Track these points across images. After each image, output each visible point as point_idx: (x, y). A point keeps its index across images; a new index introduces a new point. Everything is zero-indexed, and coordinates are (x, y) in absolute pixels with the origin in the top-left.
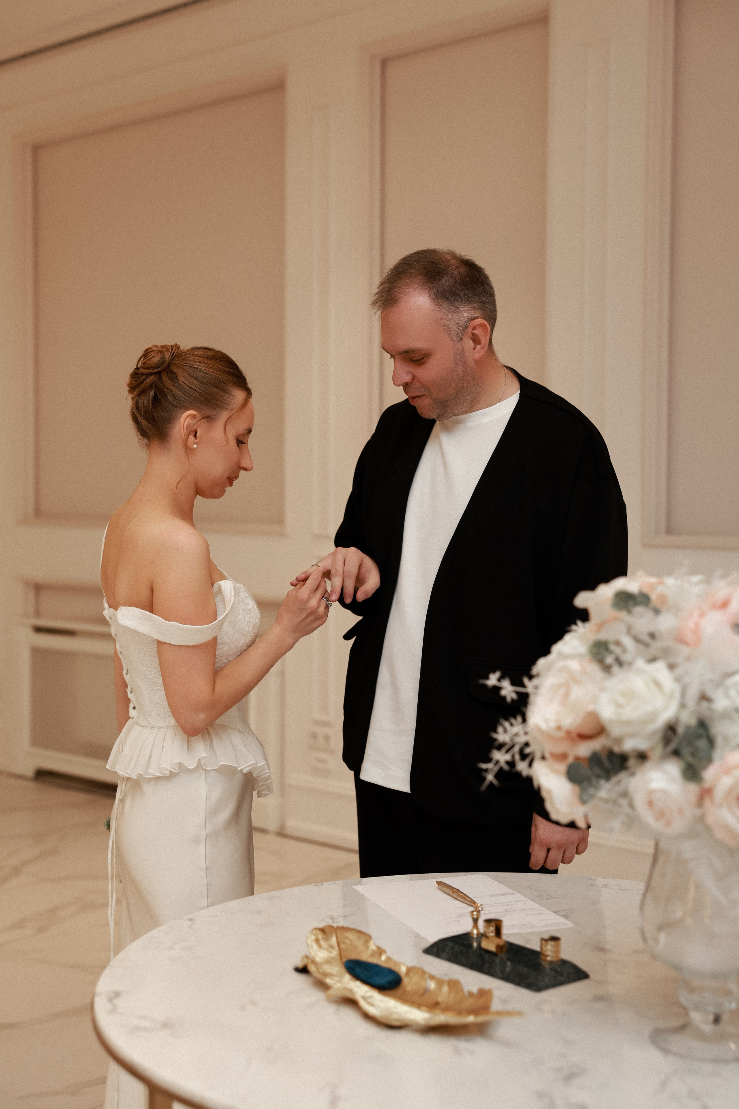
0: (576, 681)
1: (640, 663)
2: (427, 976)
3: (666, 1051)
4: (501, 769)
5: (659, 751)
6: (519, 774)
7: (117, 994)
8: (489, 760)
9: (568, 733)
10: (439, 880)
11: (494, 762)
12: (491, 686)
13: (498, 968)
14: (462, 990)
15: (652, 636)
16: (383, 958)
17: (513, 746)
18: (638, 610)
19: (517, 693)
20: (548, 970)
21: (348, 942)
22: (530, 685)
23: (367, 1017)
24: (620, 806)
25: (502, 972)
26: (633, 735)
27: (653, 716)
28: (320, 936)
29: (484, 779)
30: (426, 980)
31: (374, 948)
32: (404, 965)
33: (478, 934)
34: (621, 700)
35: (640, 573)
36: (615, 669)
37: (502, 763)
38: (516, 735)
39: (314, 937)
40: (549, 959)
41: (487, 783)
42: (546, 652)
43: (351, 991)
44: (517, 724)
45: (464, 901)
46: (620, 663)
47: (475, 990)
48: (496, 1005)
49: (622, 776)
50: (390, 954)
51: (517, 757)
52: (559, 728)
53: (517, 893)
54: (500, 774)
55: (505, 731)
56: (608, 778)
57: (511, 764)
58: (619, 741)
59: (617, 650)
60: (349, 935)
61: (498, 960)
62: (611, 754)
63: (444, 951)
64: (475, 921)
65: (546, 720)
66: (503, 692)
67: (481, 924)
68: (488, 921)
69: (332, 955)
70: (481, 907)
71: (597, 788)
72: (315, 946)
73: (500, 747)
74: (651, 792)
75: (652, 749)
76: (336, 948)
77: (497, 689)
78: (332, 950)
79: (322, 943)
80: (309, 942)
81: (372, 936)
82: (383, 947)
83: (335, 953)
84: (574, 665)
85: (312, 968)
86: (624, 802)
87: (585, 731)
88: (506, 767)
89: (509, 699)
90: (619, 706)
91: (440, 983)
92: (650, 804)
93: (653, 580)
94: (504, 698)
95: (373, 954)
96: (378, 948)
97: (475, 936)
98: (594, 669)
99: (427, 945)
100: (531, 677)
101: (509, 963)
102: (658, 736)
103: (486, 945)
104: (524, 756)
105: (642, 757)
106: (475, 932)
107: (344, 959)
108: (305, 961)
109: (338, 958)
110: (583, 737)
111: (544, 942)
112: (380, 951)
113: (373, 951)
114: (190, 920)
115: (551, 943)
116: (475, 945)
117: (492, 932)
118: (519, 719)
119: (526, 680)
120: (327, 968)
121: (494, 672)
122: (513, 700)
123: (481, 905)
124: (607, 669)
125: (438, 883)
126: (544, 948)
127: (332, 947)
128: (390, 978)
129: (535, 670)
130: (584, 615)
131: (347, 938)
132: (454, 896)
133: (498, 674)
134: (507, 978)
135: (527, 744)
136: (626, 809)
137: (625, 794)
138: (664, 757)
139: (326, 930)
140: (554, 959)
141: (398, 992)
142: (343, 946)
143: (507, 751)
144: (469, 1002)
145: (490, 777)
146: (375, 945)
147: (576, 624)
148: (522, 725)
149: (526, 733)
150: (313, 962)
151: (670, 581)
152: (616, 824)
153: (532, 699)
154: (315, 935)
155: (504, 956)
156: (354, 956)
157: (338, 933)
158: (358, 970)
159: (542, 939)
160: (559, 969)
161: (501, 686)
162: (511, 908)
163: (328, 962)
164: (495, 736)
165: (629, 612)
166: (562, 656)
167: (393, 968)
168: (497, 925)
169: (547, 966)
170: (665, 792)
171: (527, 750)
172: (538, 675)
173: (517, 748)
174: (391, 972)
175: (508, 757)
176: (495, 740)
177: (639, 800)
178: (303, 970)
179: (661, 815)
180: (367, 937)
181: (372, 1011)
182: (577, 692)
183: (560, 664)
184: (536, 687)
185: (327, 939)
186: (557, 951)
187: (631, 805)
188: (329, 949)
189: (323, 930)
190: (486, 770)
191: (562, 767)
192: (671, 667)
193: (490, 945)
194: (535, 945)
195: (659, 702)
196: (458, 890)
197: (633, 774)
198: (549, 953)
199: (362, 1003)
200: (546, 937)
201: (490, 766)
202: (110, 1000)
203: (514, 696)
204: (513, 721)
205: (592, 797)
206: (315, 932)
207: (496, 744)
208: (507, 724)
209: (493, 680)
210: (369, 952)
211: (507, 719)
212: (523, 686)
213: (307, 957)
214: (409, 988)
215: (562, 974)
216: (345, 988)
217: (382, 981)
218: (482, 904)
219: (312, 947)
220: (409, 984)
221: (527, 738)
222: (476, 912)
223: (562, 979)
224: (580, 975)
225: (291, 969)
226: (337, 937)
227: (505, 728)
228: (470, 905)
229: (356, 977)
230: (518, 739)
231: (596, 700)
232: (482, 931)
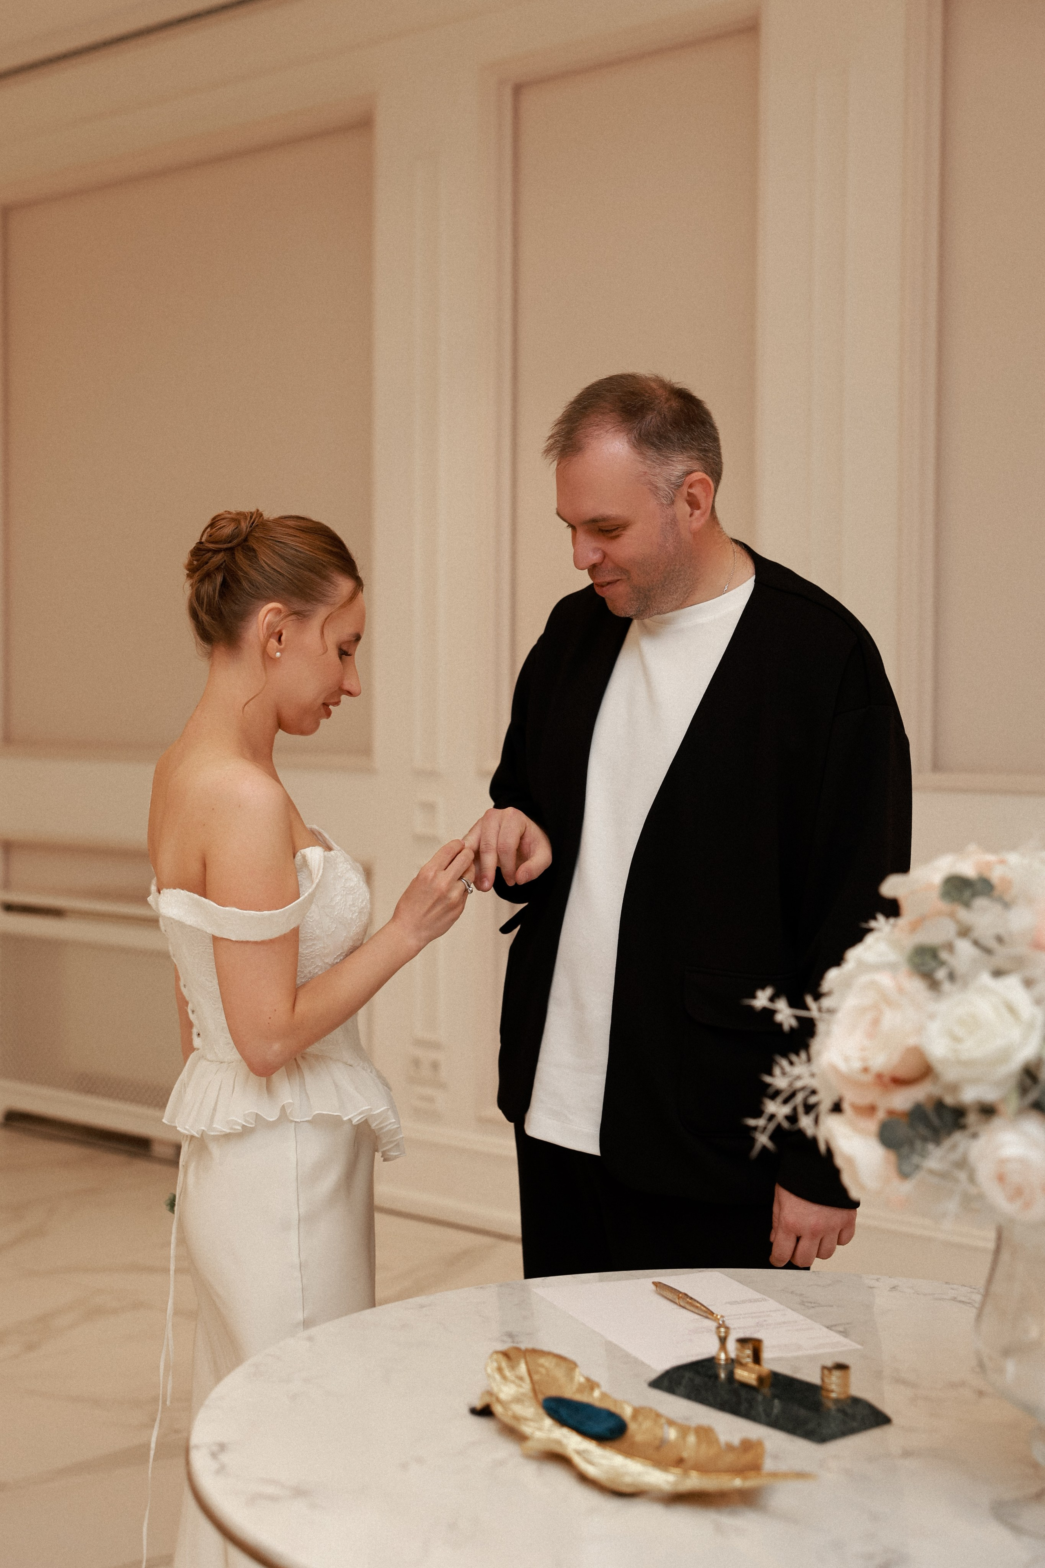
0: (889, 1002)
1: (985, 978)
2: (663, 1421)
3: (1017, 1530)
4: (779, 1127)
5: (1013, 1103)
6: (801, 1133)
7: (222, 1447)
8: (758, 1114)
9: (879, 1076)
10: (654, 1280)
12: (759, 1009)
13: (761, 1409)
14: (717, 1441)
15: (1000, 939)
16: (597, 1393)
17: (793, 1095)
18: (980, 902)
19: (798, 1018)
20: (833, 1412)
21: (543, 1371)
22: (816, 1008)
23: (583, 1479)
24: (956, 1181)
25: (768, 1415)
26: (975, 1081)
27: (1004, 1055)
28: (504, 1364)
29: (753, 1141)
30: (661, 1426)
31: (582, 1380)
32: (628, 1403)
33: (727, 1359)
34: (959, 1032)
35: (972, 847)
36: (947, 986)
37: (779, 1118)
38: (799, 1078)
39: (495, 1365)
40: (833, 1395)
41: (758, 1147)
42: (837, 960)
43: (559, 1442)
44: (801, 1063)
45: (696, 1311)
46: (952, 977)
47: (736, 1441)
48: (769, 1465)
49: (958, 1137)
50: (605, 1387)
51: (801, 1110)
52: (866, 1070)
53: (769, 1299)
54: (778, 1134)
55: (784, 1073)
56: (937, 1141)
57: (793, 1118)
58: (954, 1088)
59: (952, 962)
60: (542, 1361)
61: (760, 1398)
62: (940, 1105)
63: (680, 1384)
64: (723, 1340)
65: (847, 1059)
66: (779, 1018)
67: (732, 1346)
68: (742, 1341)
69: (522, 1390)
70: (722, 1319)
71: (924, 1155)
72: (497, 1376)
73: (774, 1095)
74: (1003, 1162)
75: (1004, 1100)
76: (527, 1380)
77: (769, 1013)
78: (521, 1383)
79: (508, 1373)
80: (488, 1371)
81: (579, 1363)
82: (595, 1378)
83: (527, 1387)
84: (885, 980)
85: (498, 1409)
86: (962, 1176)
87: (902, 1073)
88: (786, 1125)
89: (786, 1027)
90: (956, 1039)
91: (684, 1431)
92: (1001, 1178)
93: (991, 858)
94: (780, 1025)
95: (581, 1389)
96: (588, 1380)
97: (723, 1362)
98: (916, 986)
99: (654, 1376)
100: (818, 996)
101: (776, 1402)
102: (1013, 1083)
103: (742, 1374)
104: (809, 1108)
105: (988, 1111)
106: (723, 1356)
107: (541, 1397)
108: (487, 1400)
109: (531, 1394)
110: (899, 1082)
111: (826, 1372)
112: (591, 1385)
113: (580, 1384)
114: (311, 1339)
115: (837, 1373)
116: (723, 1375)
117: (748, 1357)
118: (803, 1055)
119: (809, 1000)
120: (519, 1409)
121: (763, 988)
122: (792, 1029)
123: (722, 1317)
124: (934, 985)
125: (656, 1284)
126: (826, 1380)
127: (521, 1379)
128: (609, 1423)
130: (892, 909)
131: (542, 1366)
132: (682, 1304)
133: (769, 992)
134: (774, 1423)
135: (814, 1092)
136: (966, 1185)
137: (963, 1164)
138: (1021, 1112)
139: (512, 1355)
140: (842, 1396)
141: (624, 1443)
142: (536, 1377)
143: (786, 1101)
144: (729, 1459)
145: (763, 1139)
146: (583, 1376)
147: (875, 918)
148: (807, 1064)
149: (813, 1075)
150: (498, 1400)
151: (1013, 858)
152: (952, 1206)
153: (821, 1028)
154: (497, 1361)
155: (766, 1391)
156: (553, 1392)
157: (528, 1359)
158: (564, 1412)
159: (824, 1368)
160: (849, 1411)
161: (775, 1009)
162: (765, 1321)
163: (518, 1400)
164: (768, 1079)
165: (967, 905)
166: (864, 967)
167: (613, 1408)
168: (754, 1346)
169: (831, 1406)
170: (1023, 1161)
171: (813, 1100)
172: (829, 993)
173: (799, 1097)
174: (611, 1415)
175: (786, 1110)
176: (769, 1085)
177: (985, 1172)
178: (484, 1412)
179: (1017, 1193)
180: (570, 1365)
181: (591, 1471)
182: (890, 1019)
183: (864, 979)
184: (831, 1011)
185: (513, 1367)
186: (846, 1384)
187: (972, 1179)
188: (517, 1381)
189: (506, 1354)
190: (755, 1128)
191: (872, 1125)
192: (1028, 983)
193: (746, 1375)
194: (812, 1376)
195: (1015, 1034)
196: (686, 1295)
197: (975, 1136)
198: (833, 1387)
199: (577, 1460)
200: (829, 1363)
201: (761, 1122)
202: (214, 1455)
203: (794, 1023)
204: (794, 1058)
205: (917, 1167)
206: (495, 1356)
207: (771, 1091)
208: (784, 1063)
209: (762, 999)
210: (575, 1387)
211: (785, 1055)
212: (806, 1008)
213: (490, 1393)
214: (638, 1437)
215: (853, 1417)
216: (549, 1440)
217: (600, 1428)
218: (723, 1315)
219: (495, 1379)
220: (638, 1431)
221: (813, 1083)
222: (722, 1329)
223: (855, 1424)
224: (879, 1419)
225: (465, 1411)
226: (527, 1363)
227: (782, 1069)
228: (707, 1317)
229: (562, 1421)
230: (799, 1084)
231: (920, 1030)
232: (733, 1355)
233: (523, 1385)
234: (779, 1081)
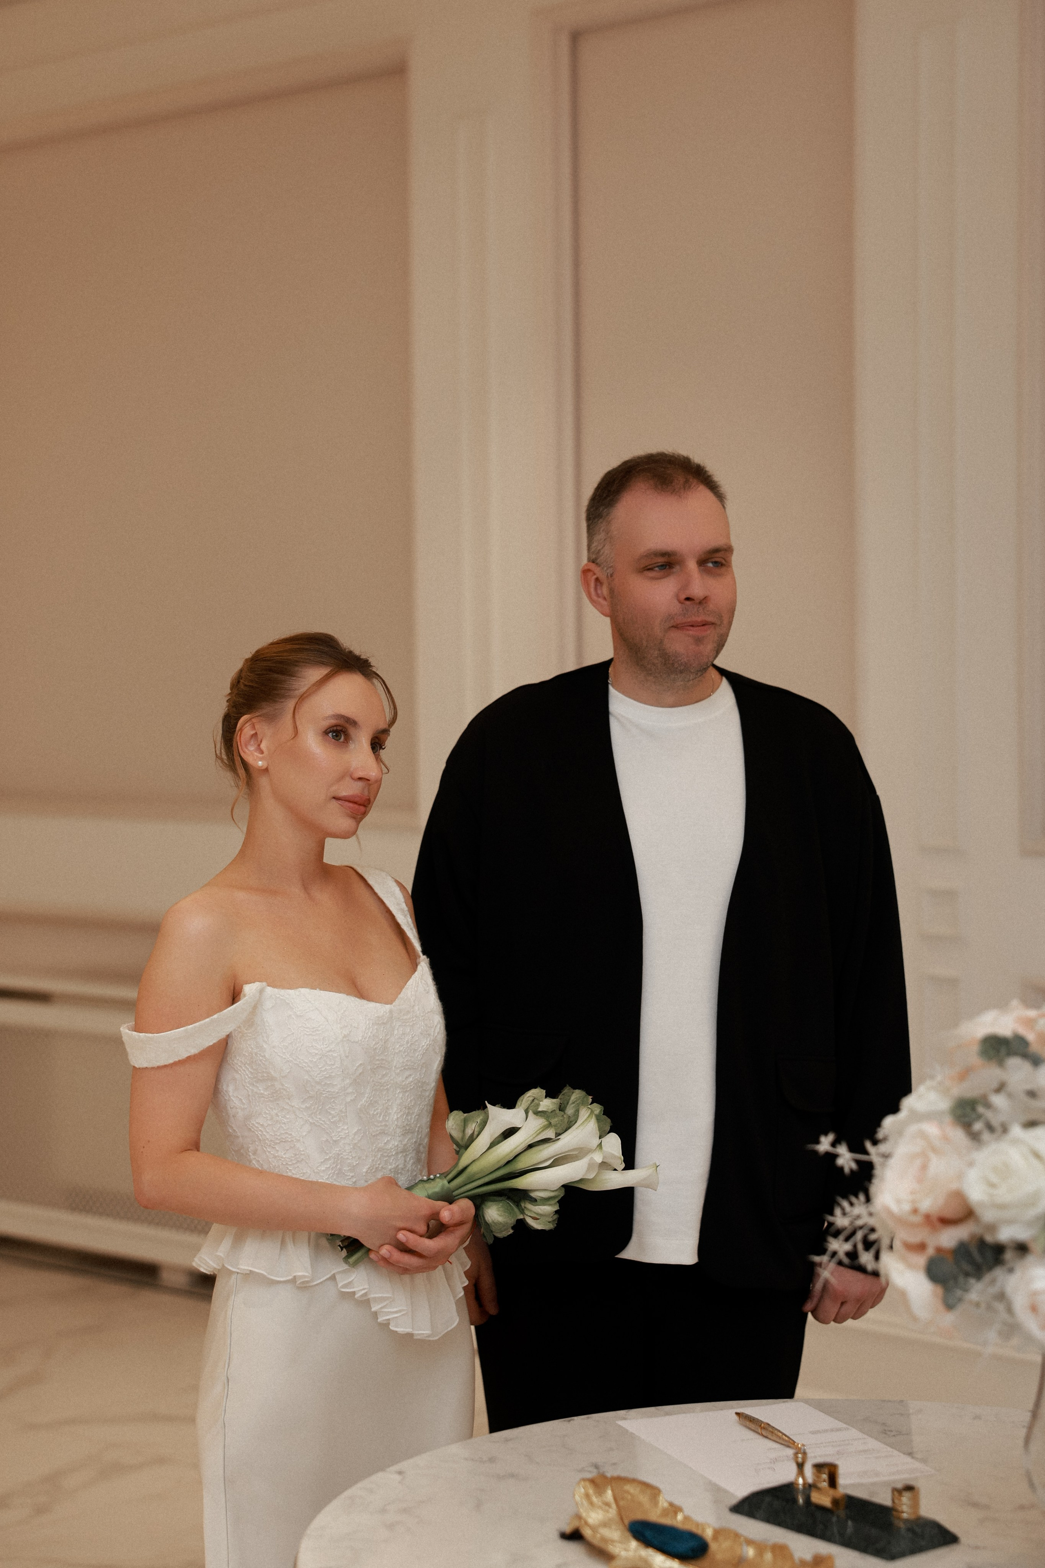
0: (934, 1150)
1: (1016, 1131)
2: (742, 1541)
5: (1042, 1242)
8: (822, 1251)
9: (928, 1217)
10: (739, 1411)
11: (829, 1253)
12: (823, 1153)
13: (835, 1530)
14: (791, 1556)
15: (1032, 1094)
16: (680, 1517)
17: (853, 1233)
18: (1014, 1062)
19: (858, 1162)
20: (902, 1532)
21: (629, 1497)
22: (874, 1153)
24: (995, 1311)
25: (842, 1535)
26: (1010, 1222)
28: (591, 1491)
30: (741, 1544)
31: (666, 1505)
32: (708, 1526)
33: (804, 1484)
34: (994, 1179)
36: (986, 1136)
37: (841, 1255)
38: (858, 1217)
39: (582, 1491)
40: (905, 1516)
43: (640, 1560)
44: (860, 1205)
45: (778, 1441)
46: (990, 1128)
47: (808, 1557)
49: (998, 1272)
50: (688, 1511)
51: (860, 1247)
52: (915, 1211)
53: (852, 1429)
55: (844, 1214)
56: (979, 1276)
57: (853, 1254)
58: (992, 1228)
59: (989, 1114)
60: (628, 1487)
61: (834, 1519)
62: (982, 1243)
63: (757, 1508)
64: (800, 1466)
66: (840, 1162)
67: (809, 1472)
68: (819, 1467)
69: (608, 1516)
70: (801, 1447)
71: (966, 1290)
72: (585, 1503)
73: (837, 1234)
74: (1035, 1294)
75: (1034, 1239)
76: (614, 1506)
78: (607, 1508)
79: (595, 1499)
80: (577, 1498)
81: (662, 1489)
82: (677, 1502)
83: (613, 1512)
84: (932, 1129)
85: (587, 1532)
86: (1000, 1307)
87: (949, 1214)
89: (847, 1170)
90: (992, 1185)
91: (760, 1548)
92: (1034, 1309)
93: (1030, 1014)
94: (841, 1168)
95: (665, 1513)
96: (671, 1504)
97: (801, 1487)
98: (958, 1135)
99: (734, 1501)
100: (875, 1142)
101: (850, 1523)
102: (1042, 1224)
103: (816, 1498)
104: (868, 1245)
105: (1022, 1249)
106: (801, 1481)
107: (627, 1522)
108: (576, 1524)
109: (617, 1519)
110: (946, 1222)
111: (896, 1493)
112: (675, 1509)
113: (664, 1509)
114: (400, 1473)
115: (905, 1495)
116: (801, 1501)
117: (824, 1481)
118: (862, 1197)
119: (868, 1145)
120: (606, 1532)
121: (826, 1134)
122: (852, 1171)
123: (803, 1445)
124: (975, 1137)
125: (739, 1415)
126: (896, 1501)
127: (607, 1504)
128: (692, 1544)
129: (880, 1135)
131: (628, 1492)
132: (764, 1434)
133: (831, 1137)
134: (847, 1543)
135: (873, 1230)
136: (1004, 1315)
137: (1001, 1296)
139: (598, 1482)
140: (913, 1517)
141: (704, 1561)
142: (622, 1503)
143: (847, 1240)
146: (666, 1501)
148: (866, 1205)
149: (871, 1214)
150: (586, 1523)
152: (992, 1335)
153: (877, 1171)
154: (584, 1488)
155: (842, 1513)
156: (639, 1516)
157: (614, 1486)
158: (648, 1534)
159: (894, 1490)
160: (919, 1531)
161: (837, 1154)
162: (846, 1448)
163: (605, 1524)
165: (1001, 1063)
166: (915, 1115)
167: (694, 1529)
168: (830, 1472)
169: (902, 1525)
171: (873, 1237)
172: (885, 1139)
173: (859, 1235)
174: (693, 1536)
175: (848, 1247)
176: (831, 1224)
177: (1020, 1302)
178: (574, 1536)
180: (654, 1491)
182: (936, 1165)
183: (913, 1128)
185: (600, 1494)
186: (915, 1505)
187: (1010, 1310)
188: (604, 1506)
189: (592, 1481)
190: (820, 1265)
191: (921, 1260)
193: (822, 1499)
194: (884, 1499)
195: (1041, 1181)
196: (768, 1424)
197: (1011, 1270)
198: (904, 1508)
200: (900, 1486)
201: (825, 1259)
203: (854, 1166)
204: (853, 1199)
205: (960, 1300)
206: (582, 1483)
208: (845, 1204)
209: (825, 1144)
210: (659, 1511)
211: (845, 1197)
213: (579, 1517)
214: (719, 1556)
215: (921, 1537)
216: (634, 1559)
217: (683, 1547)
218: (805, 1444)
219: (582, 1505)
220: (718, 1550)
221: (872, 1222)
222: (800, 1455)
223: (923, 1543)
224: (946, 1538)
225: (555, 1535)
226: (612, 1490)
227: (843, 1209)
228: (788, 1447)
229: (647, 1542)
230: (860, 1222)
231: (960, 1176)
232: (810, 1480)
233: (610, 1510)
234: (840, 1221)
